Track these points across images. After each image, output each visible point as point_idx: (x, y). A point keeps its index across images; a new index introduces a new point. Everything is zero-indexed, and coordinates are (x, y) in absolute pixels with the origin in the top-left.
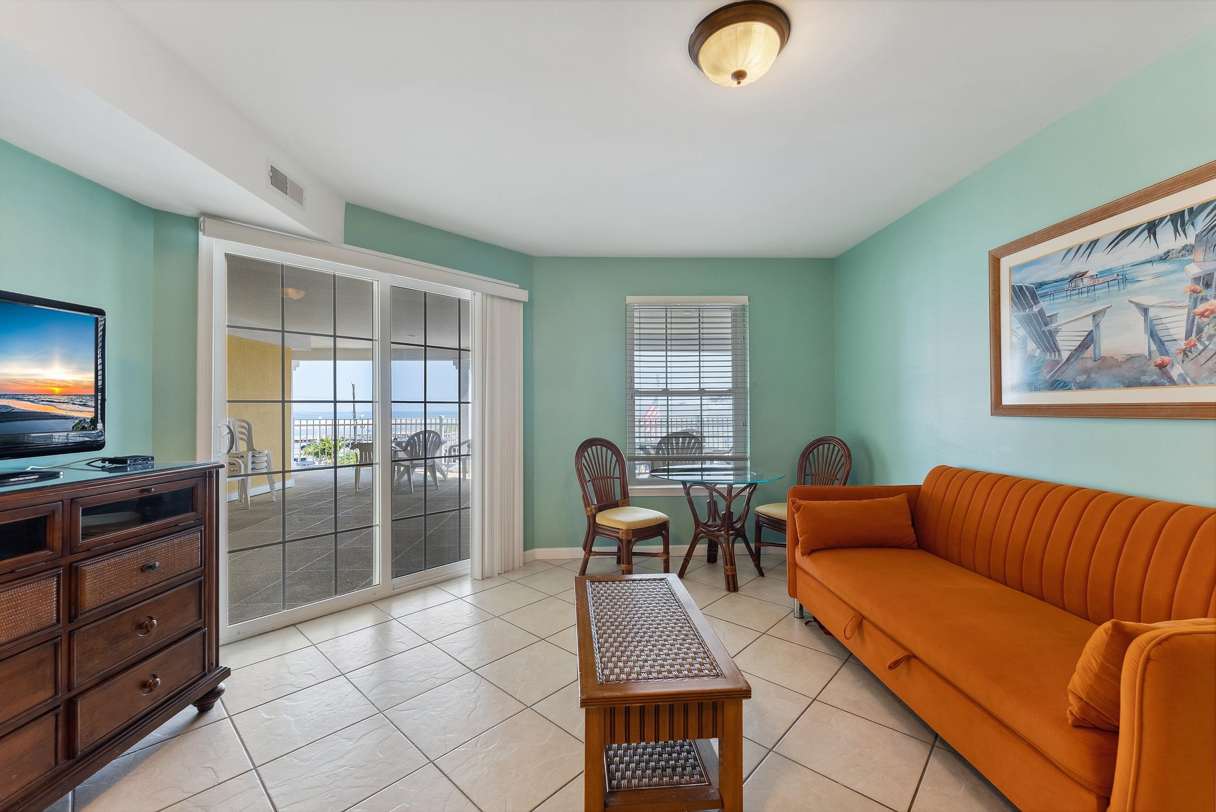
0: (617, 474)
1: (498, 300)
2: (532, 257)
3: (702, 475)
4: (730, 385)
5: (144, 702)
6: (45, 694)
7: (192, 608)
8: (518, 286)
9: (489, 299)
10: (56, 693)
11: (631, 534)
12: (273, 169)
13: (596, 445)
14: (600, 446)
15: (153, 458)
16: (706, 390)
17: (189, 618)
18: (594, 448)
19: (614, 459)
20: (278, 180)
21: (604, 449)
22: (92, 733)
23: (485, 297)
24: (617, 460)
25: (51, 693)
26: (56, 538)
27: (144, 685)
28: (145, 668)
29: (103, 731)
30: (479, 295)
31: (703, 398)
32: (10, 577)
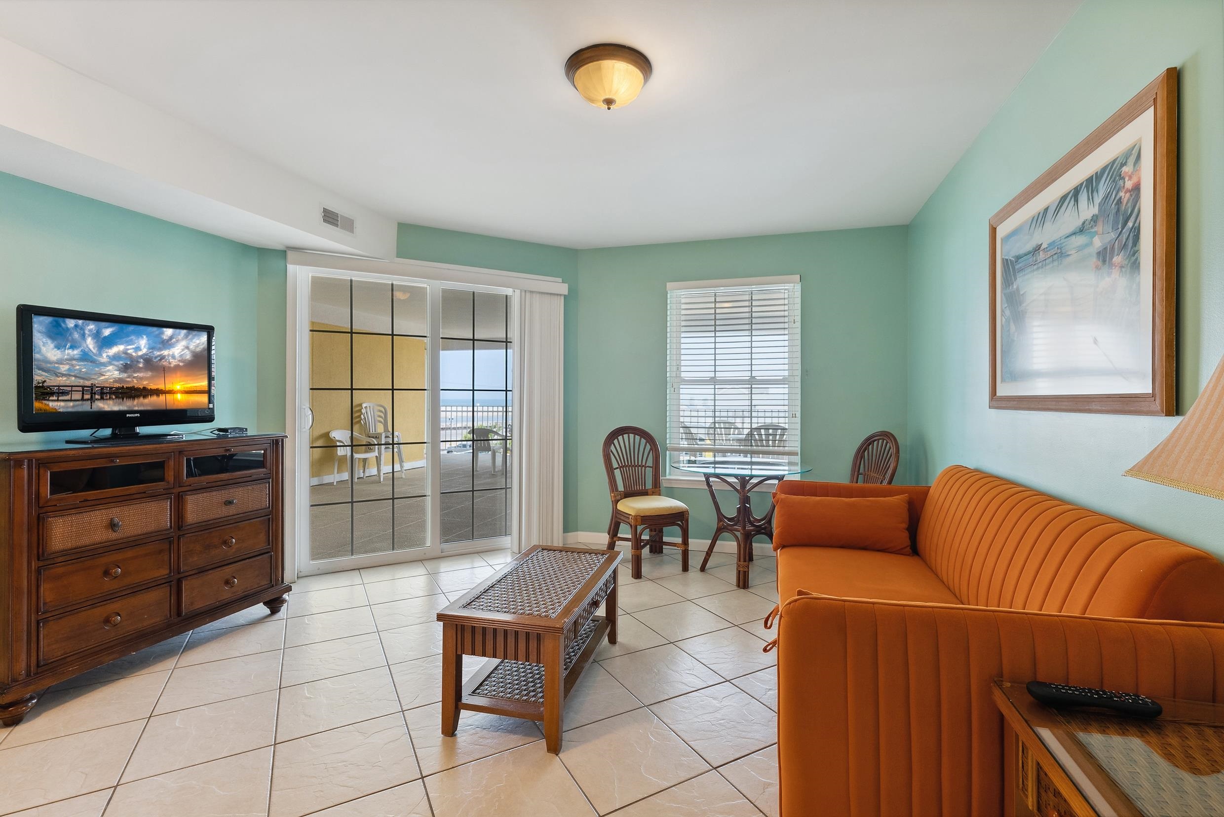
0: (650, 463)
1: (538, 295)
2: (577, 250)
3: (751, 469)
4: (786, 373)
5: (226, 594)
6: (164, 572)
7: (262, 537)
8: (560, 280)
9: (528, 295)
10: (170, 573)
11: (639, 520)
12: (325, 210)
13: (628, 433)
14: (633, 435)
15: (246, 429)
16: (757, 378)
17: (260, 543)
18: (626, 436)
19: (648, 447)
20: (330, 217)
21: (637, 437)
22: (192, 604)
23: (523, 293)
24: (651, 449)
25: (167, 572)
26: (170, 475)
27: (227, 582)
28: (228, 571)
29: (199, 605)
30: (518, 292)
31: (753, 386)
32: (143, 495)
